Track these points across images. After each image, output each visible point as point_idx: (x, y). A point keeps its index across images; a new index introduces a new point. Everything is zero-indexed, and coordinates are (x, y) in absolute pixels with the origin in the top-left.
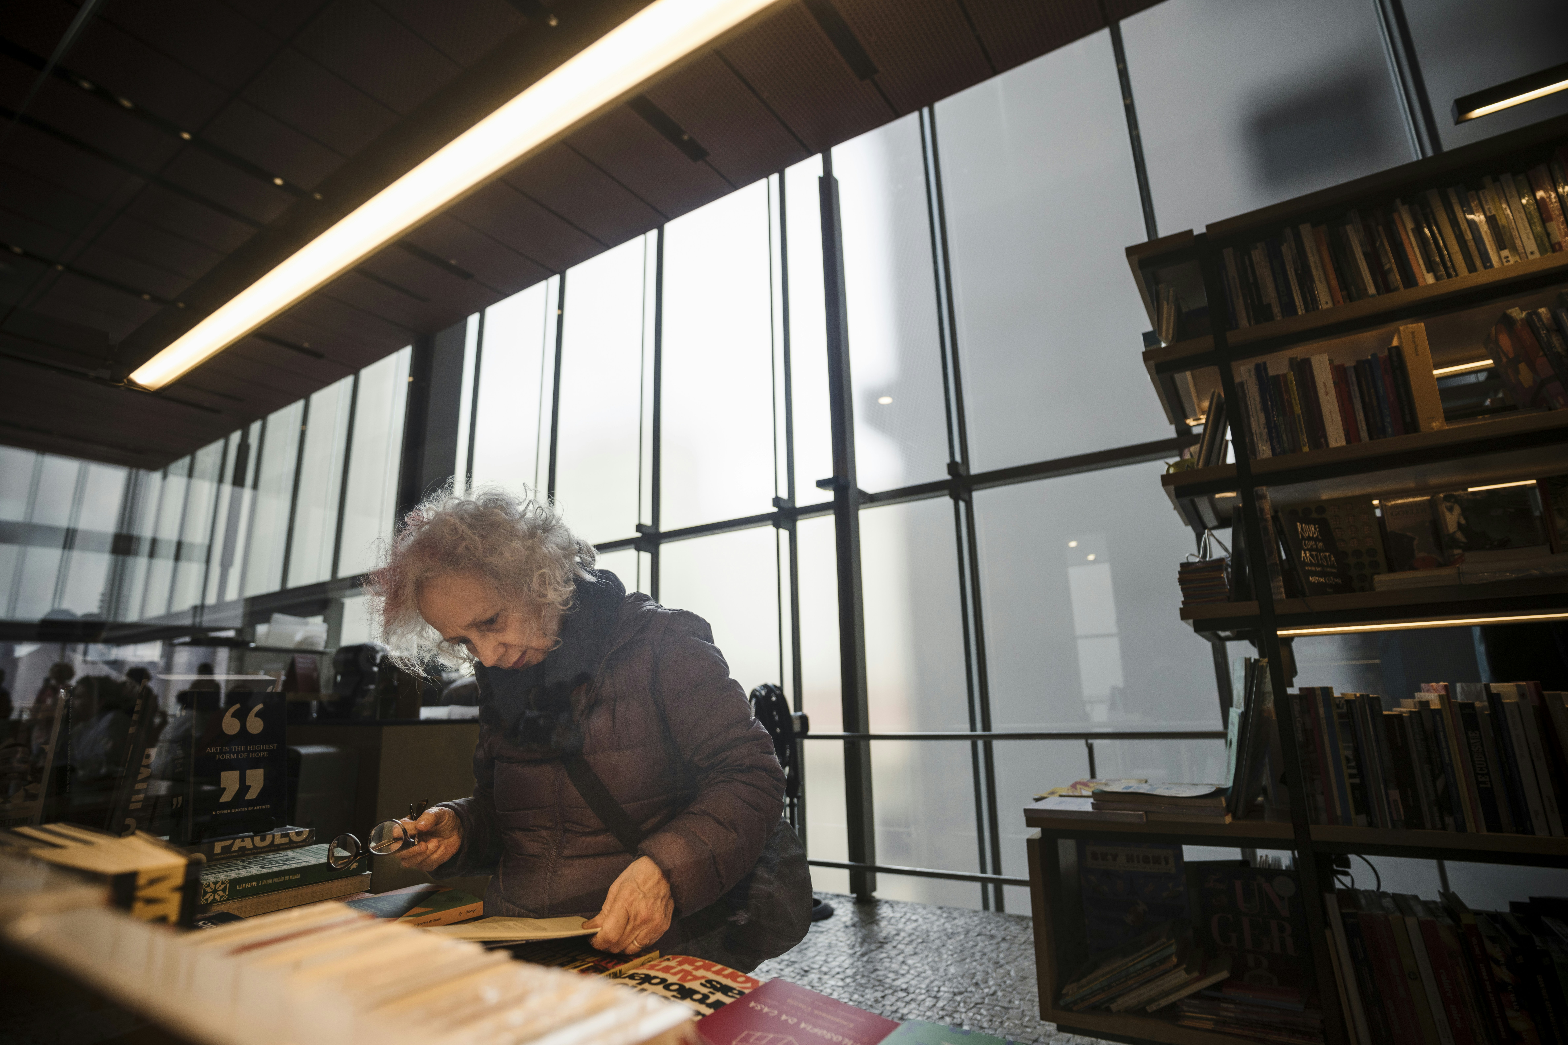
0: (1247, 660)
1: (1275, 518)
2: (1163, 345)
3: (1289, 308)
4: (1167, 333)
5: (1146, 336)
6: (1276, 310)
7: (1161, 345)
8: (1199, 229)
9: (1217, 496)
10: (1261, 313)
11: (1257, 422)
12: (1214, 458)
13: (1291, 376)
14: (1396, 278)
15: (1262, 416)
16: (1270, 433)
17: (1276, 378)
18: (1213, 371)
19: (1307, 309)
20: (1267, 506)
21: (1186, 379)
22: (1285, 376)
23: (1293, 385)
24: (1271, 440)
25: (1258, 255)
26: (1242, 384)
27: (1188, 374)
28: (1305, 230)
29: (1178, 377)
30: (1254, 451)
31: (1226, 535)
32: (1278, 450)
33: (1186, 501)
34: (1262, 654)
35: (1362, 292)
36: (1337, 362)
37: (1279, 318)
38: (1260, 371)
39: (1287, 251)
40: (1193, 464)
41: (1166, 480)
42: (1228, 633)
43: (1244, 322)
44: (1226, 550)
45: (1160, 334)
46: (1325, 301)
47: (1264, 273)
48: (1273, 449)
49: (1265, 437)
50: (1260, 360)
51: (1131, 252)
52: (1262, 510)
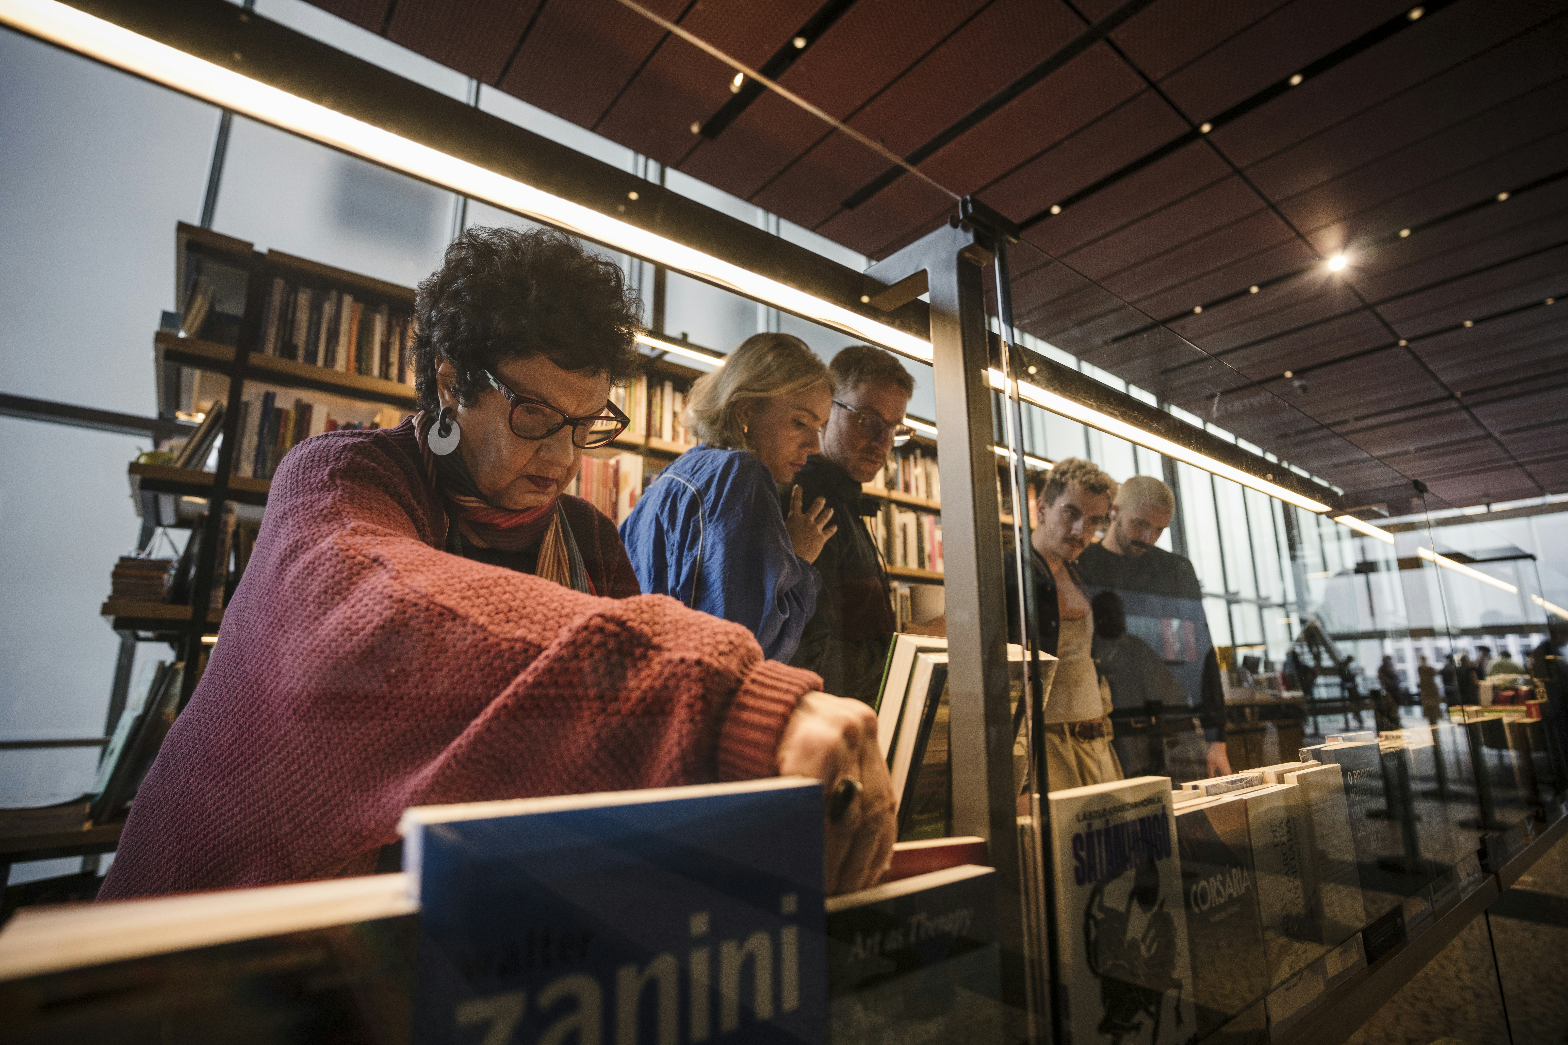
0: (162, 664)
1: (236, 534)
2: (182, 334)
3: (311, 357)
4: (192, 324)
5: (166, 316)
6: (301, 353)
7: (178, 332)
8: (261, 247)
9: (186, 498)
10: (288, 350)
11: (249, 442)
12: (194, 461)
13: (293, 415)
14: (394, 371)
15: (255, 440)
16: (257, 456)
17: (280, 411)
18: (224, 382)
19: (326, 364)
20: (232, 521)
21: (193, 377)
22: (288, 412)
23: (291, 423)
24: (256, 462)
25: (304, 298)
26: (247, 404)
27: (197, 374)
28: (348, 299)
29: (186, 371)
30: (237, 467)
31: (181, 537)
32: (259, 473)
33: (149, 494)
34: (179, 658)
35: (368, 372)
36: (333, 417)
37: (300, 360)
38: (269, 398)
39: (328, 308)
40: (170, 460)
41: (134, 468)
42: (149, 634)
43: (270, 350)
44: (176, 551)
45: (183, 323)
46: (341, 364)
47: (303, 317)
48: (255, 472)
49: (252, 458)
50: (272, 388)
51: (182, 228)
52: (226, 523)
